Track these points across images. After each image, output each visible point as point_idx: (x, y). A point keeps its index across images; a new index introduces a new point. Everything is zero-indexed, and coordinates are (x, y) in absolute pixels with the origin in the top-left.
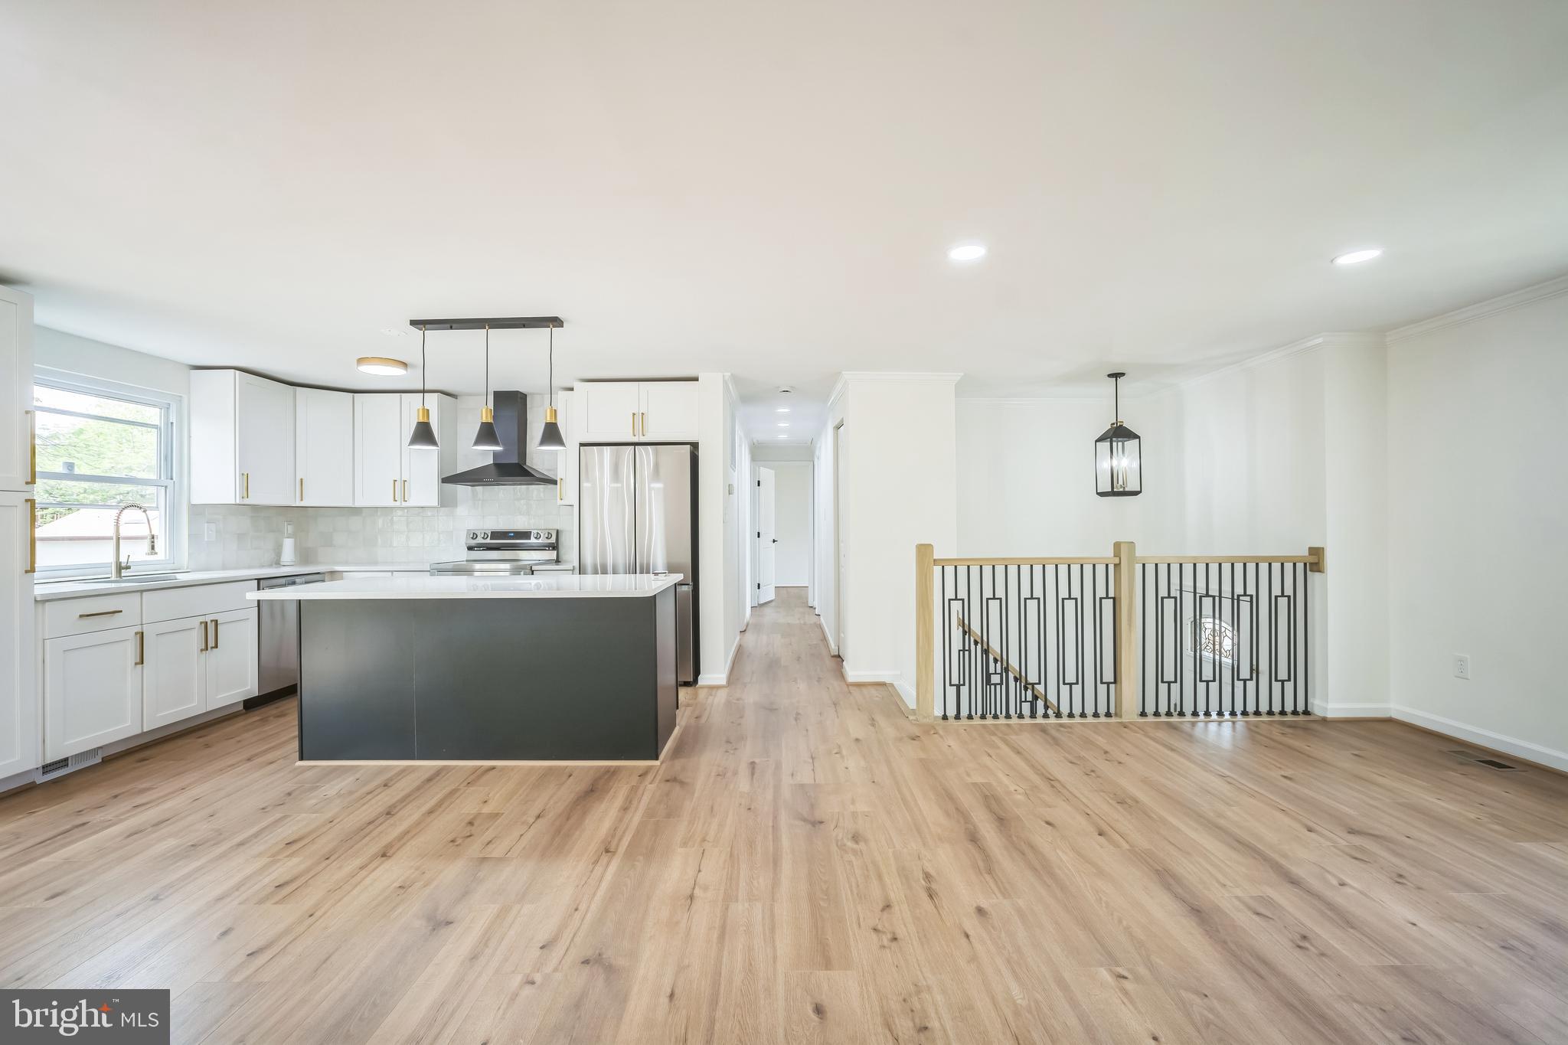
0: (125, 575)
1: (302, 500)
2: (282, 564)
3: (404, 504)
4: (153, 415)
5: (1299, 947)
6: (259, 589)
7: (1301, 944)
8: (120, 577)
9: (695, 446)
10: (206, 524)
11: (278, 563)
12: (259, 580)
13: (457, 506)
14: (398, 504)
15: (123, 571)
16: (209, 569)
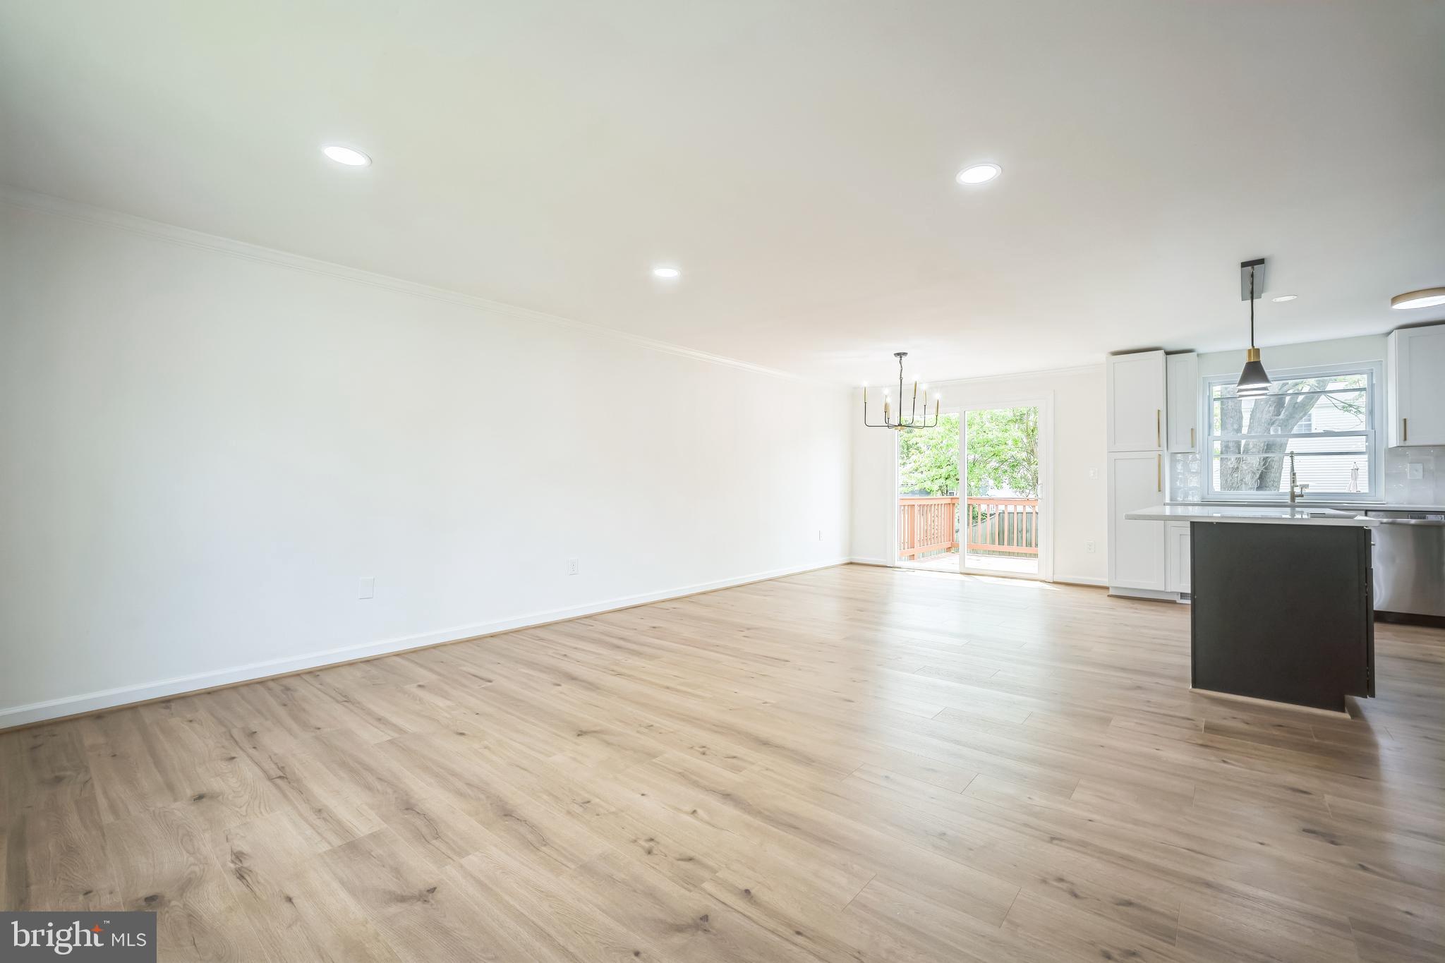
5: (704, 747)
7: (704, 749)
10: (1409, 465)
15: (1297, 498)
16: (1410, 503)
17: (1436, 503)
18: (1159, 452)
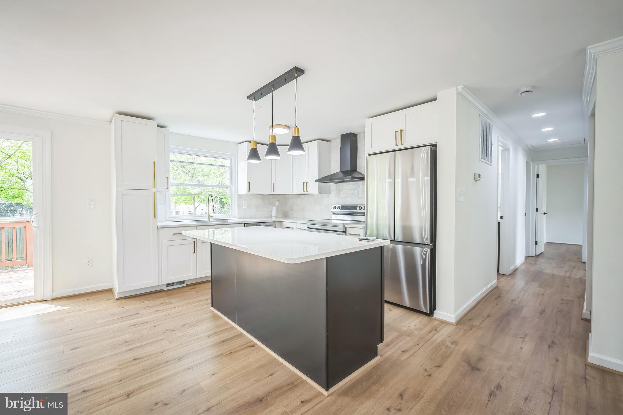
0: (211, 219)
1: (274, 192)
2: (272, 217)
3: (307, 193)
4: (227, 162)
6: (245, 226)
8: (209, 220)
9: (435, 146)
10: (243, 202)
11: (271, 217)
12: (245, 224)
13: (330, 193)
14: (305, 193)
15: (210, 218)
16: (244, 218)
17: (251, 218)
18: (154, 191)
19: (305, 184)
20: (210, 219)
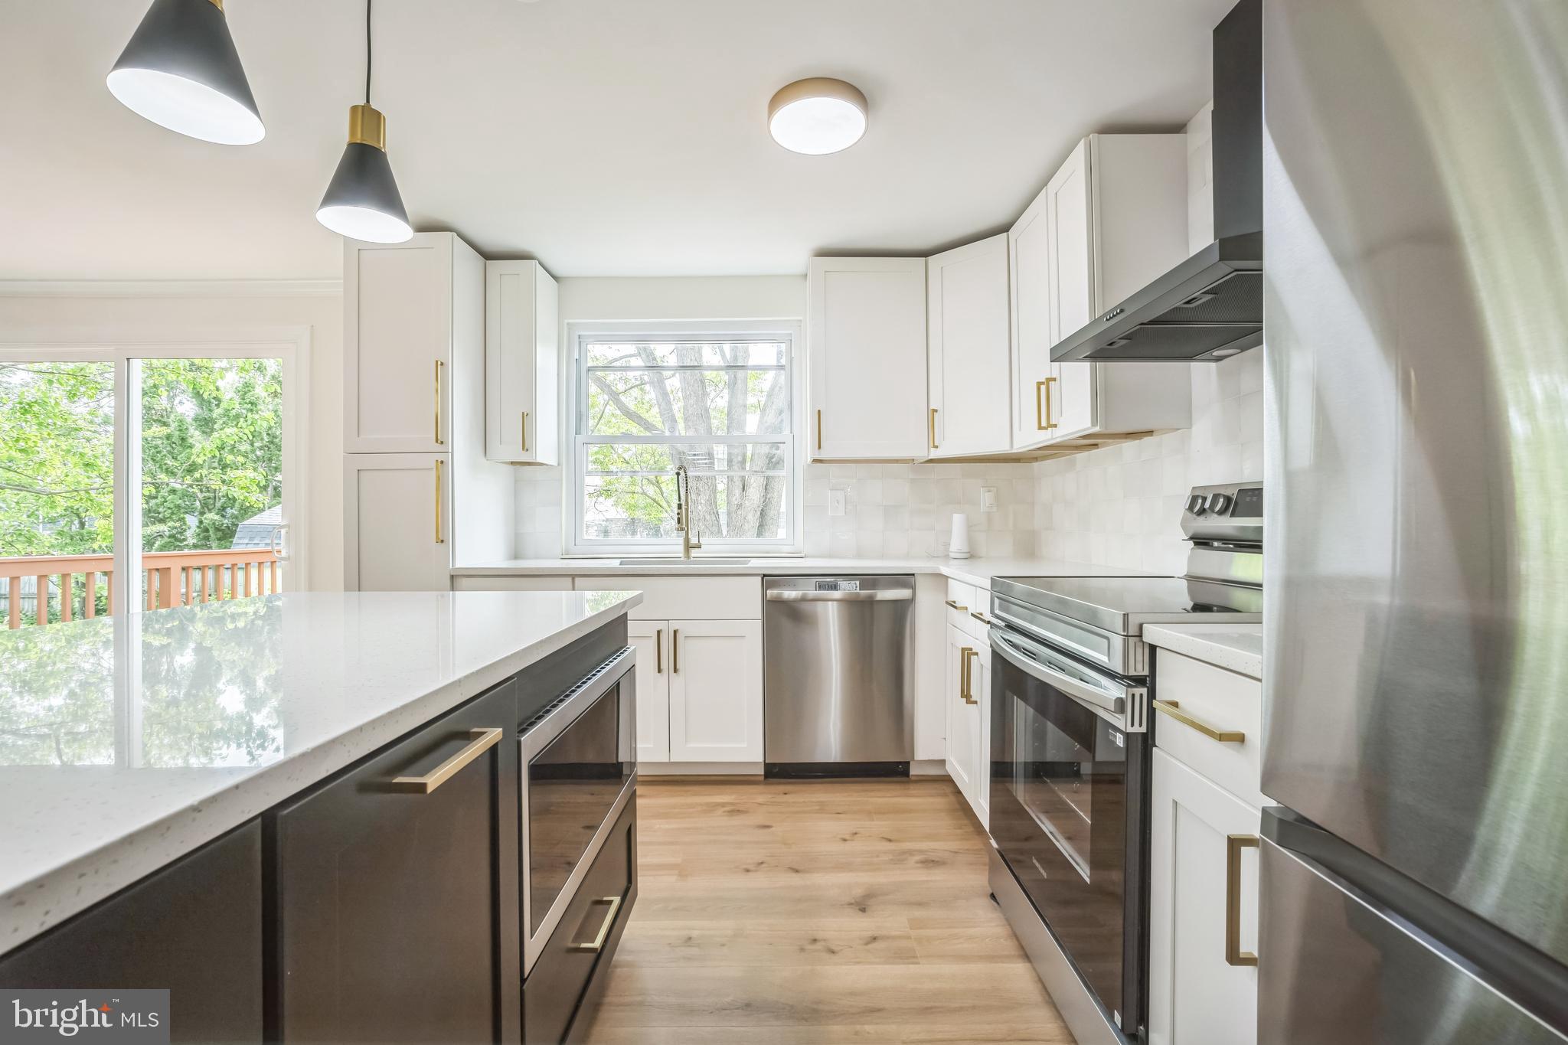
1: (935, 447)
2: (951, 555)
3: (1058, 434)
8: (689, 557)
13: (1190, 423)
14: (1049, 436)
15: (693, 550)
16: (831, 556)
17: (859, 556)
18: (440, 457)
19: (1043, 388)
20: (693, 555)
